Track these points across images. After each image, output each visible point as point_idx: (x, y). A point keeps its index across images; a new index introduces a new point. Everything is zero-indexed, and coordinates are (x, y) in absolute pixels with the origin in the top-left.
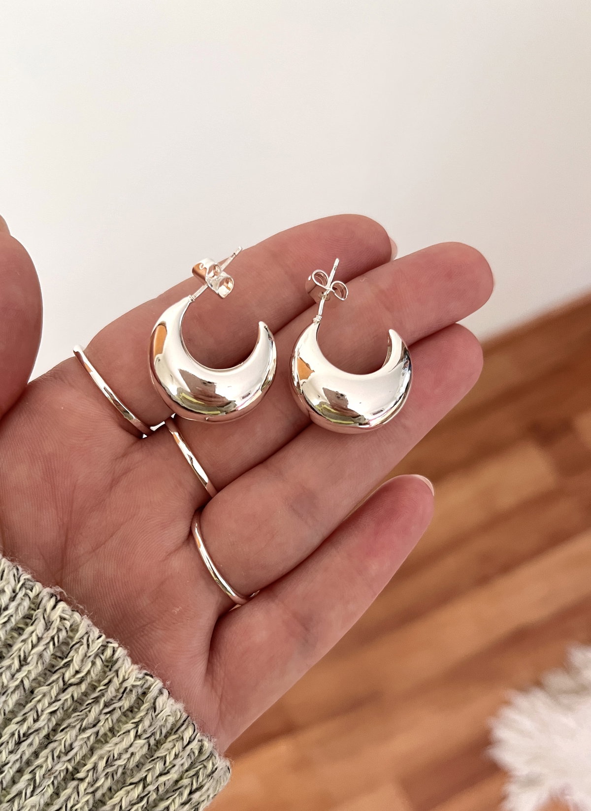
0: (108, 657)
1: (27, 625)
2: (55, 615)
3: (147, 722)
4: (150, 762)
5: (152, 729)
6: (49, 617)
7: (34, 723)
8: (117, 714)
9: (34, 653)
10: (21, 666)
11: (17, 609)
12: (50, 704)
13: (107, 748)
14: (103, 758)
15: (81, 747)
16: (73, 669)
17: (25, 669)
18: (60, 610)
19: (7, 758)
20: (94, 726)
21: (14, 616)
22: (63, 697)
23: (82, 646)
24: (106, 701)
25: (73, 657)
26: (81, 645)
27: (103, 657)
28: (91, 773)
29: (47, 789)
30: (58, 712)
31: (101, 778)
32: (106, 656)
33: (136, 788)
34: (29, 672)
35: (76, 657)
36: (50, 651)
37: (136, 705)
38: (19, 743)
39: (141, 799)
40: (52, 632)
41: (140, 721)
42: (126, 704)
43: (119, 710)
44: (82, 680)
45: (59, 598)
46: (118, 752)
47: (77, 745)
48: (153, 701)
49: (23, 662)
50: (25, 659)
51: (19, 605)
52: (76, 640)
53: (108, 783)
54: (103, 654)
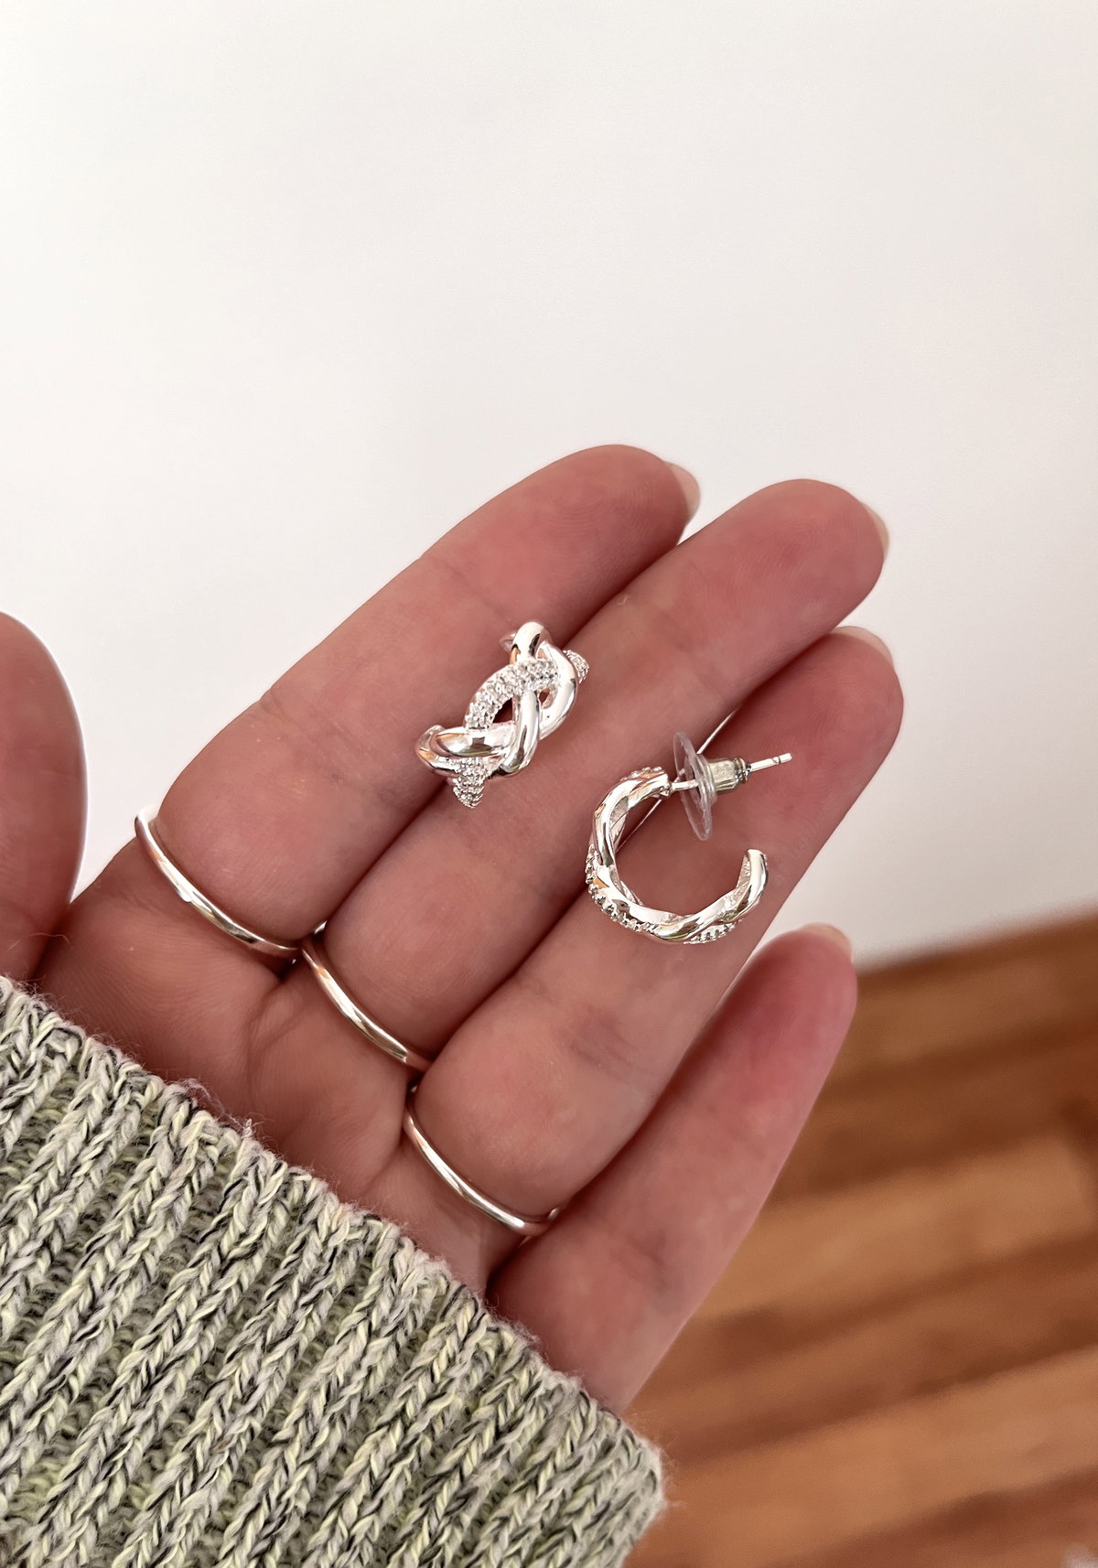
0: (296, 1201)
1: (140, 1156)
2: (190, 1139)
3: (384, 1305)
4: (405, 1379)
5: (396, 1314)
6: (178, 1140)
7: (174, 1345)
8: (326, 1304)
9: (157, 1208)
10: (137, 1232)
11: (118, 1128)
12: (200, 1303)
13: (322, 1369)
14: (319, 1390)
15: (271, 1383)
16: (234, 1230)
17: (146, 1236)
18: (198, 1127)
19: (129, 1418)
20: (289, 1334)
21: (114, 1142)
22: (222, 1286)
23: (247, 1188)
24: (302, 1280)
25: (232, 1209)
26: (244, 1187)
27: (288, 1203)
28: (302, 1425)
29: (220, 1474)
30: (216, 1319)
31: (323, 1429)
32: (293, 1199)
33: (391, 1433)
34: (153, 1241)
35: (239, 1210)
36: (186, 1201)
37: (359, 1280)
38: (147, 1388)
39: (405, 1452)
40: (187, 1168)
41: (373, 1304)
42: (340, 1279)
43: (328, 1293)
44: (255, 1248)
45: (195, 1105)
46: (343, 1372)
47: (262, 1379)
48: (387, 1262)
49: (140, 1224)
50: (143, 1218)
51: (123, 1120)
52: (233, 1178)
53: (338, 1435)
54: (285, 1196)
